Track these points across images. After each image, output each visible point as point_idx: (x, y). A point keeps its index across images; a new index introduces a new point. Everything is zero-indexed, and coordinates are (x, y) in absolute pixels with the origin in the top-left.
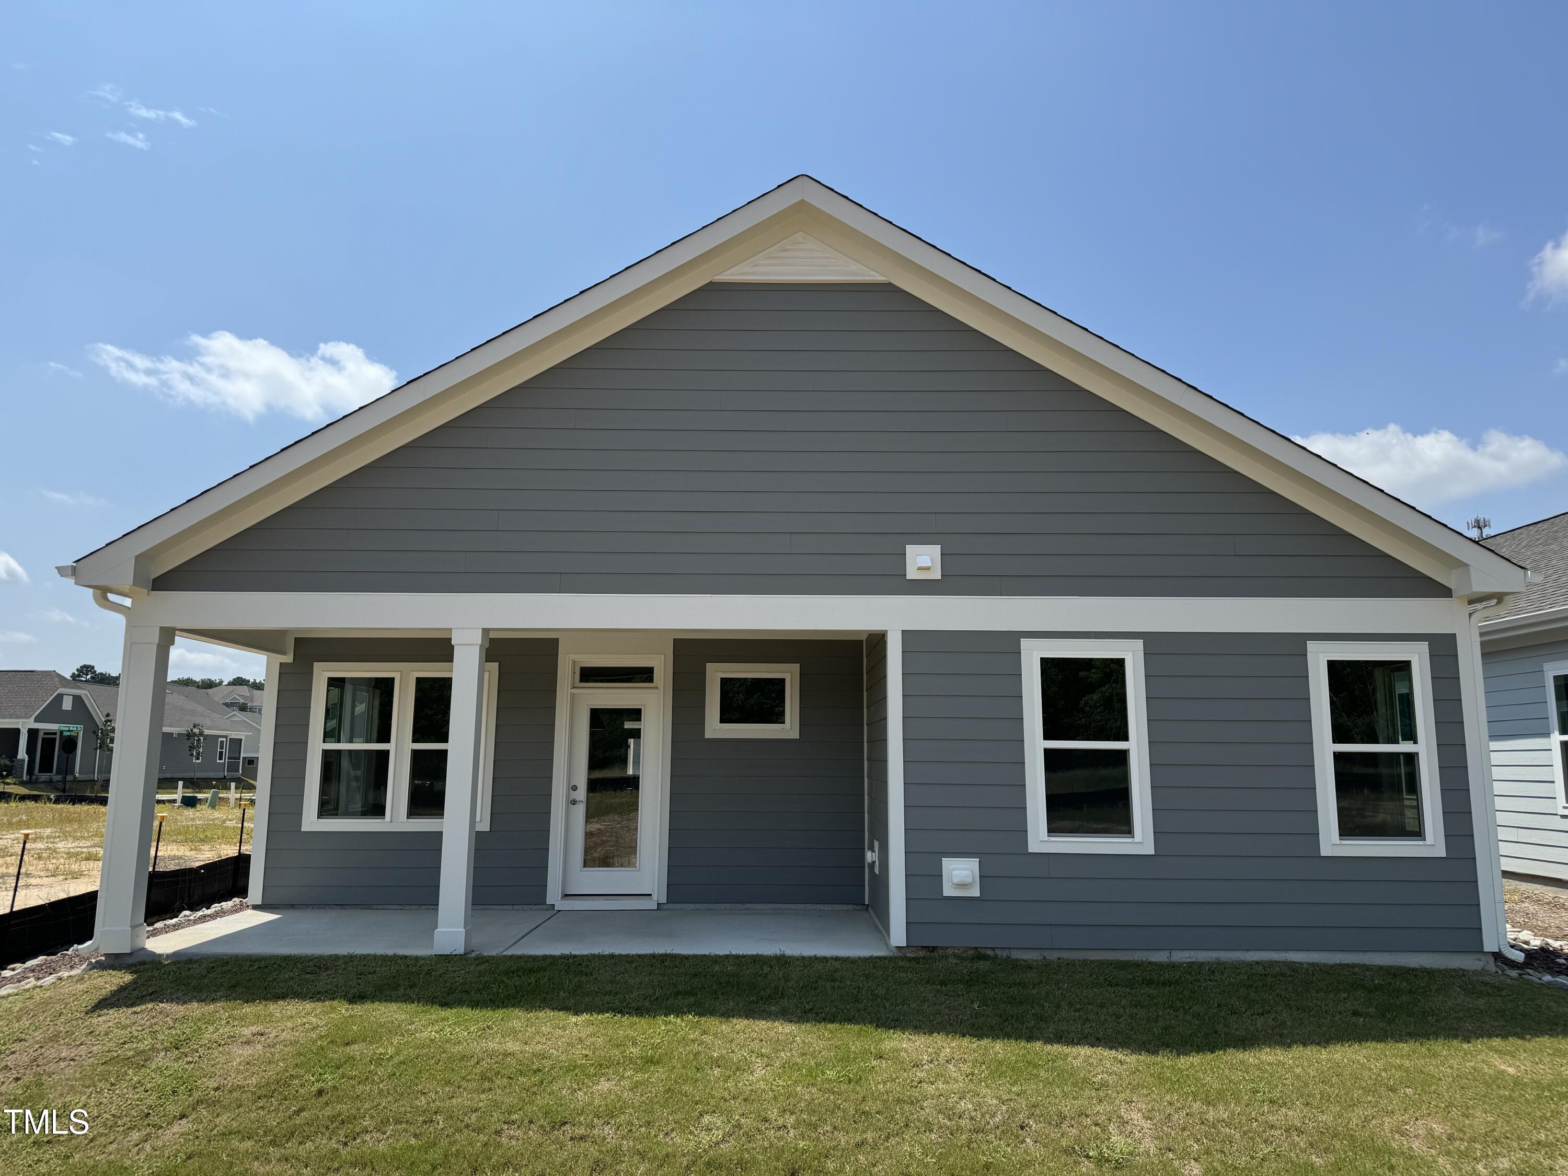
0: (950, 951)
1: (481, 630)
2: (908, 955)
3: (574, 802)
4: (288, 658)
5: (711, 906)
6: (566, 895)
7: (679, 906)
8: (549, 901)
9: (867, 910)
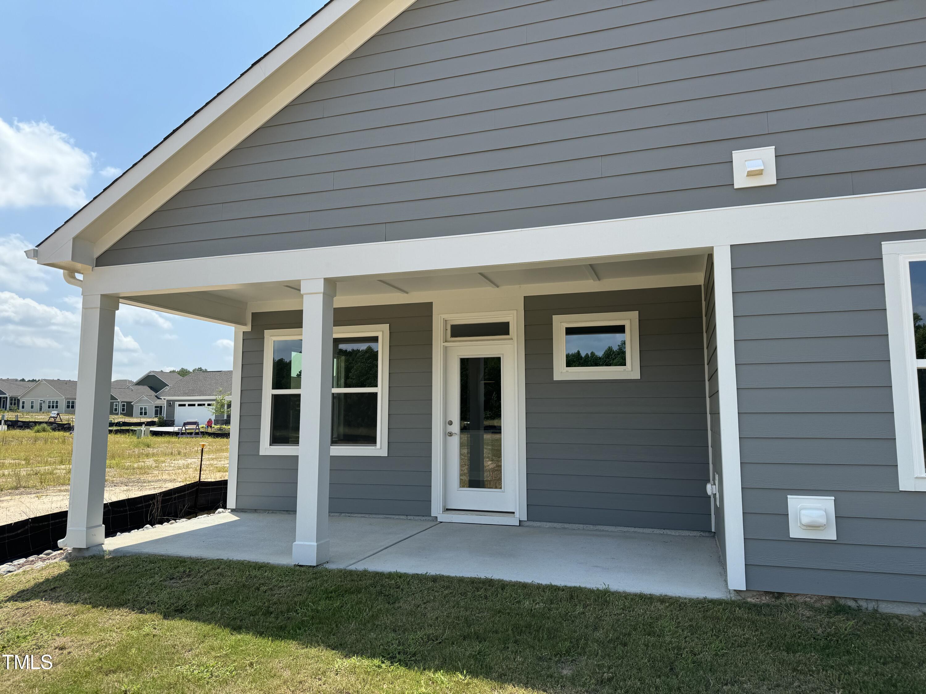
0: (799, 599)
1: (323, 280)
2: (749, 600)
3: (451, 434)
4: (248, 328)
5: (566, 526)
6: (447, 510)
7: (538, 524)
8: (433, 514)
9: (714, 536)
